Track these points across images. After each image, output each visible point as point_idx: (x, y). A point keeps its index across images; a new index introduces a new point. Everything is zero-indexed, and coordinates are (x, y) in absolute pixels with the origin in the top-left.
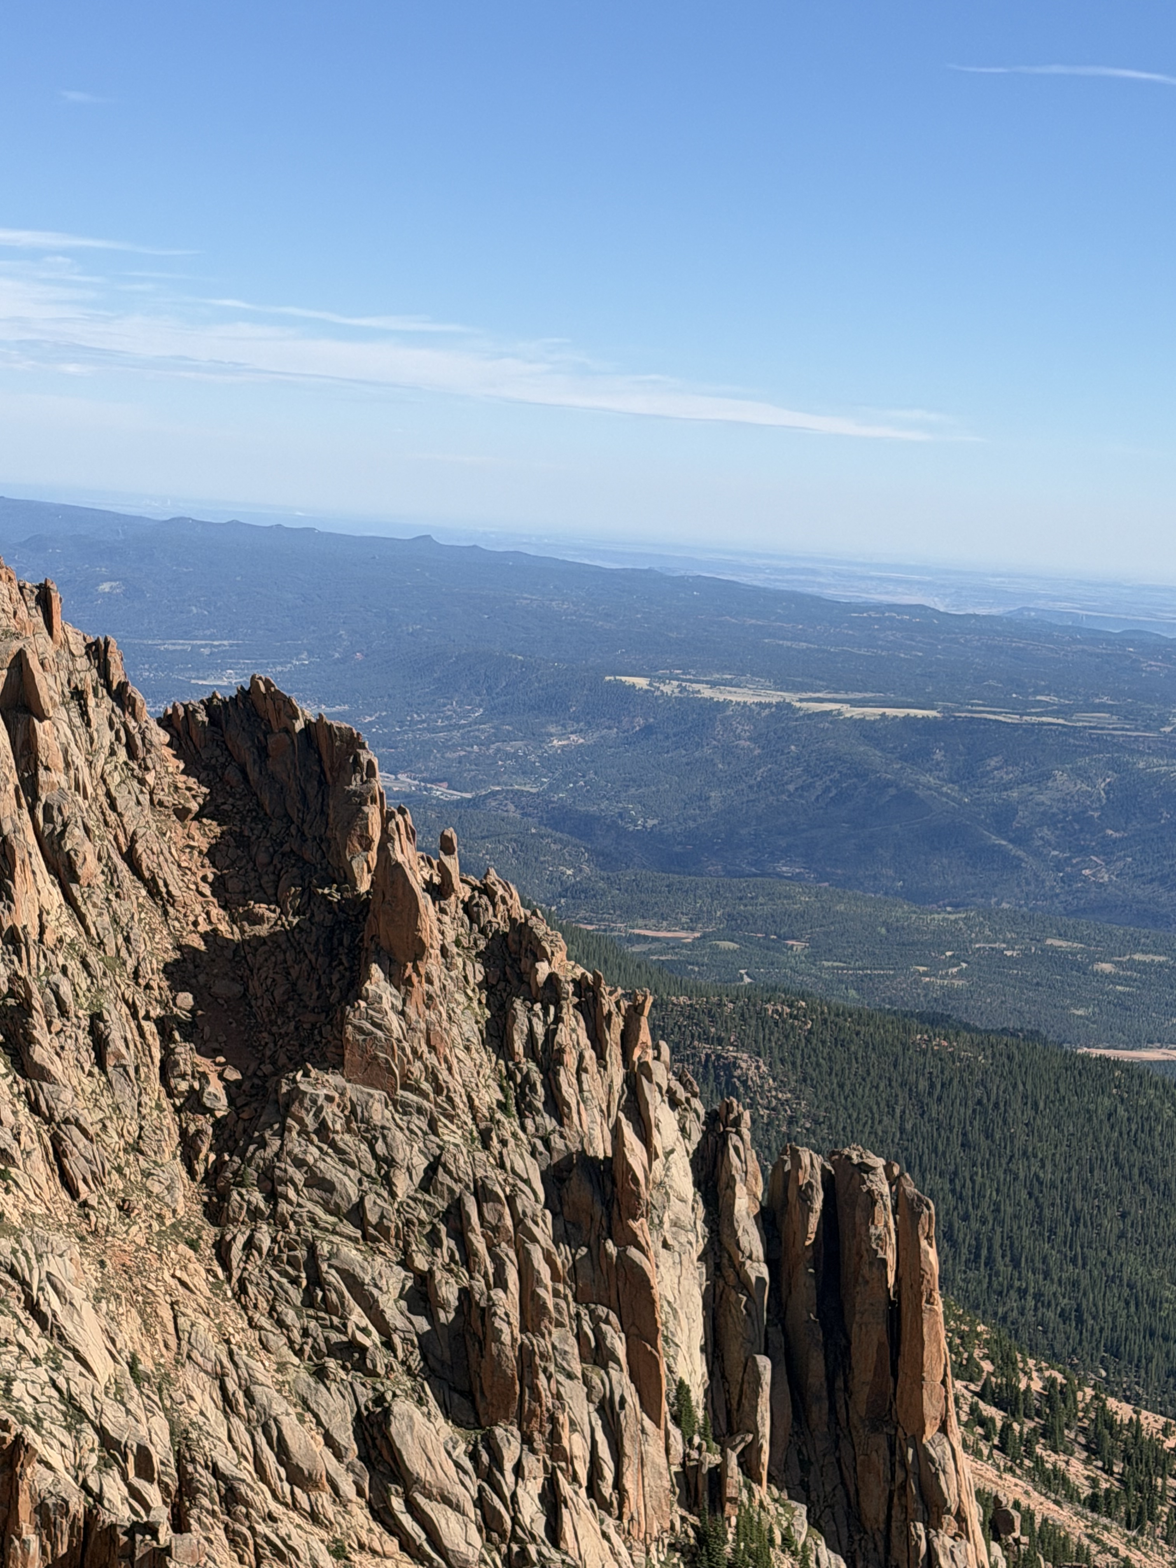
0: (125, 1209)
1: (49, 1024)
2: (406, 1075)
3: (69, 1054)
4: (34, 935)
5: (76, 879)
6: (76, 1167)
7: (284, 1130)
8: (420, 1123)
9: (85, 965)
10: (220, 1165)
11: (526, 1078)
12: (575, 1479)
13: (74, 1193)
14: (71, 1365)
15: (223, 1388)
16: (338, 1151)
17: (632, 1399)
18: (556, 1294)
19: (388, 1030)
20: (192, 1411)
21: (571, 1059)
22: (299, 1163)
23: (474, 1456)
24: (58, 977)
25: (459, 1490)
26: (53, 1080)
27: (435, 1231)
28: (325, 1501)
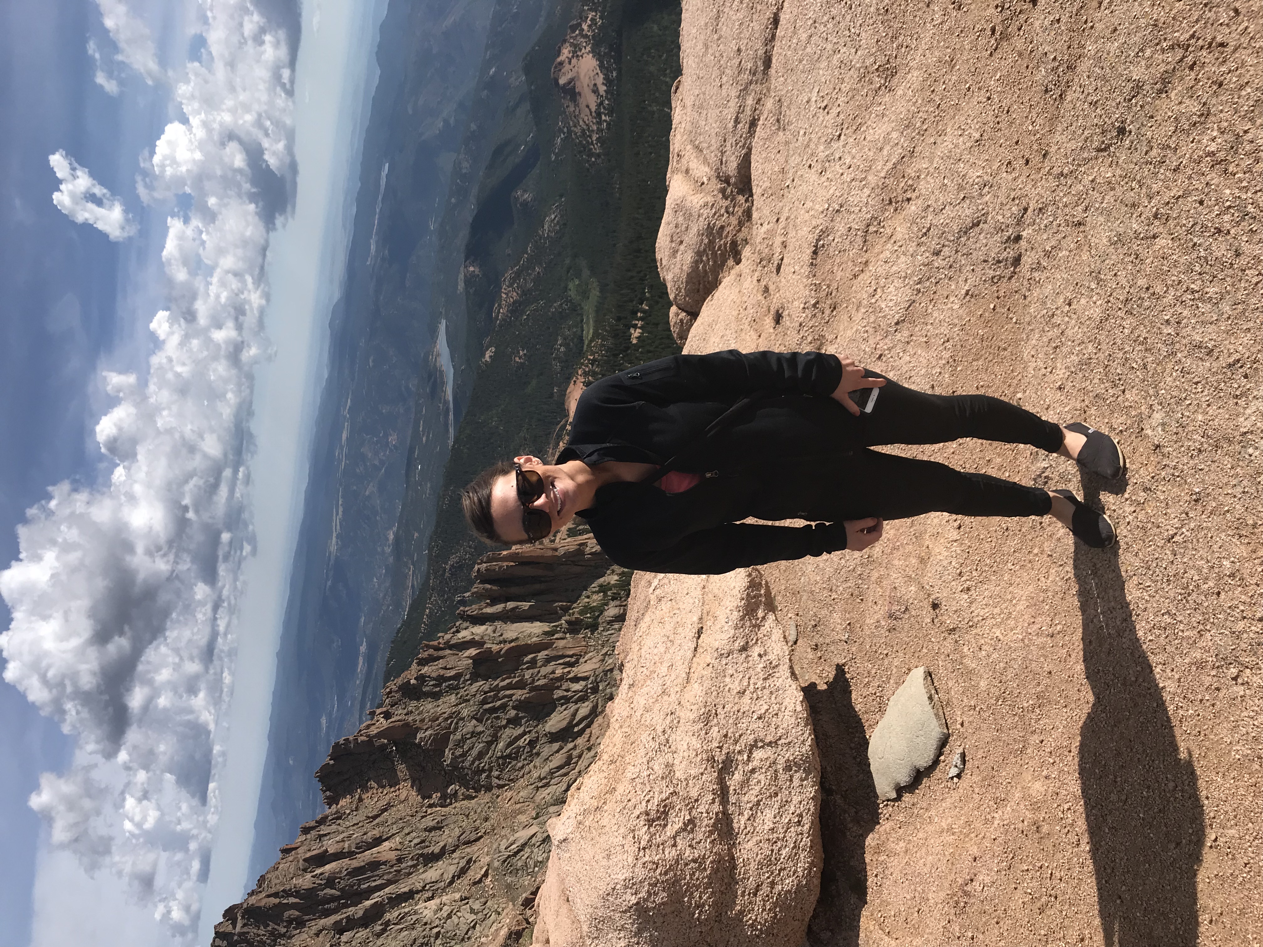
0: (486, 819)
1: (427, 847)
2: (446, 728)
3: (437, 839)
4: (399, 852)
5: (381, 837)
6: (473, 837)
7: (462, 768)
8: (461, 724)
9: (409, 834)
10: (473, 788)
11: (447, 687)
12: (569, 672)
13: (481, 837)
14: (534, 840)
15: (542, 787)
16: (469, 750)
17: (546, 652)
18: (515, 677)
19: (431, 735)
20: (548, 798)
21: (442, 672)
22: (473, 762)
23: (562, 705)
24: (412, 844)
25: (572, 709)
26: (445, 846)
27: (495, 718)
28: (575, 753)
